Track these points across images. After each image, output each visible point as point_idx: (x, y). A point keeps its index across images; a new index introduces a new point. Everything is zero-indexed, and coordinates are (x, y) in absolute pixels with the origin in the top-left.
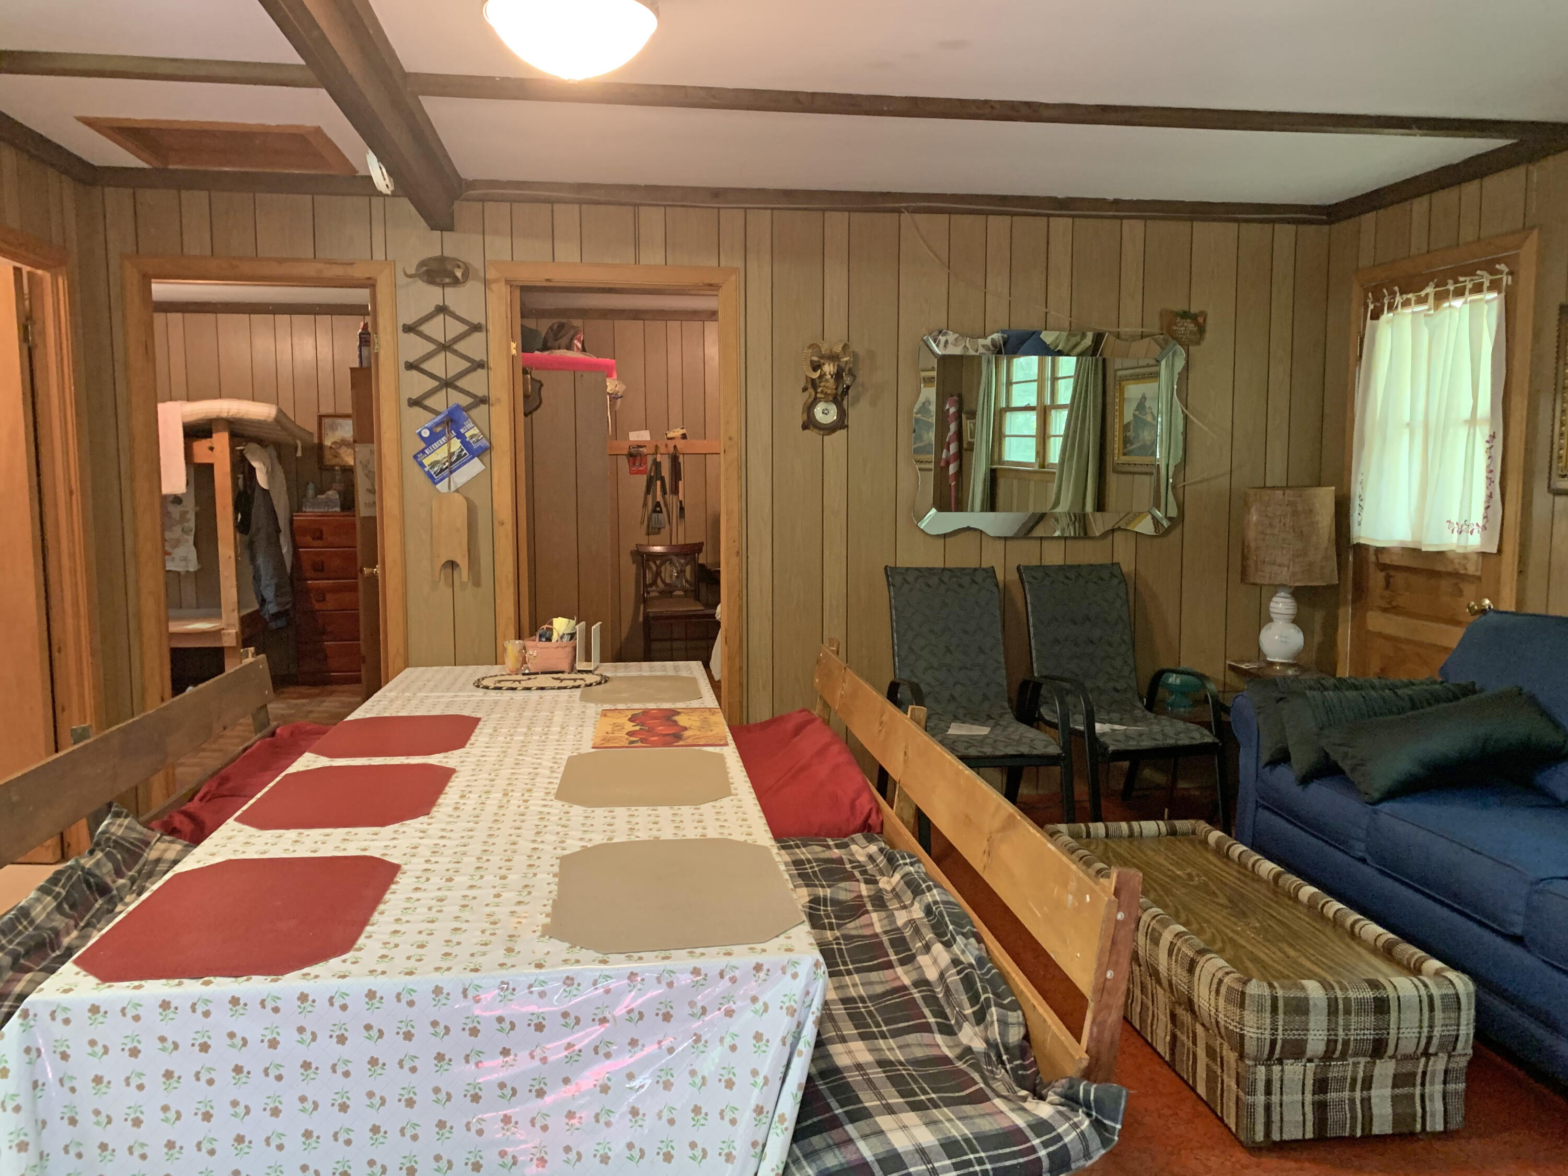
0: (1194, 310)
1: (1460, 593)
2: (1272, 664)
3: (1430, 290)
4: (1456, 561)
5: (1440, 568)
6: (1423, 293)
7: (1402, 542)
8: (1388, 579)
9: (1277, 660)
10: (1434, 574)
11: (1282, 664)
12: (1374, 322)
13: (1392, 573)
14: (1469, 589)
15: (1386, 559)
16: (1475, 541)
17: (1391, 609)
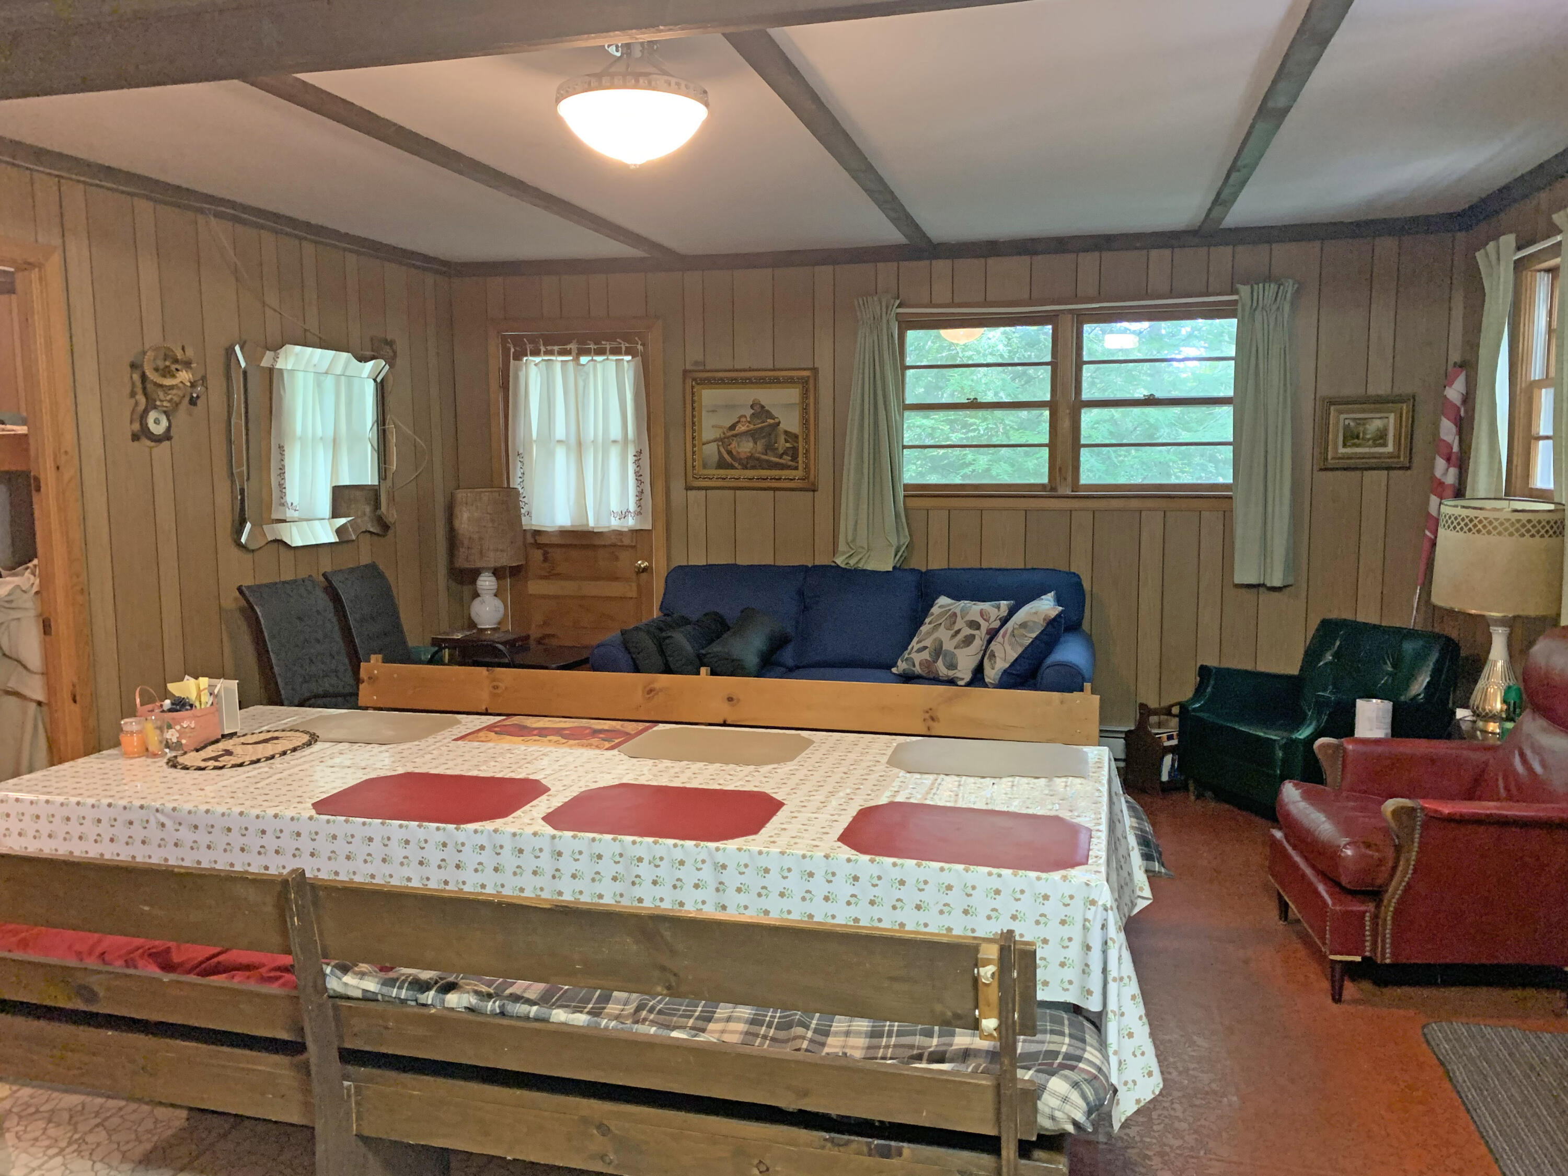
0: (389, 338)
1: (617, 559)
2: (482, 630)
3: (573, 346)
4: (613, 537)
5: (598, 542)
6: (568, 347)
7: (561, 527)
8: (545, 554)
9: (487, 627)
10: (595, 547)
11: (491, 629)
12: (517, 362)
13: (550, 550)
14: (624, 556)
15: (542, 540)
16: (631, 522)
17: (551, 575)
